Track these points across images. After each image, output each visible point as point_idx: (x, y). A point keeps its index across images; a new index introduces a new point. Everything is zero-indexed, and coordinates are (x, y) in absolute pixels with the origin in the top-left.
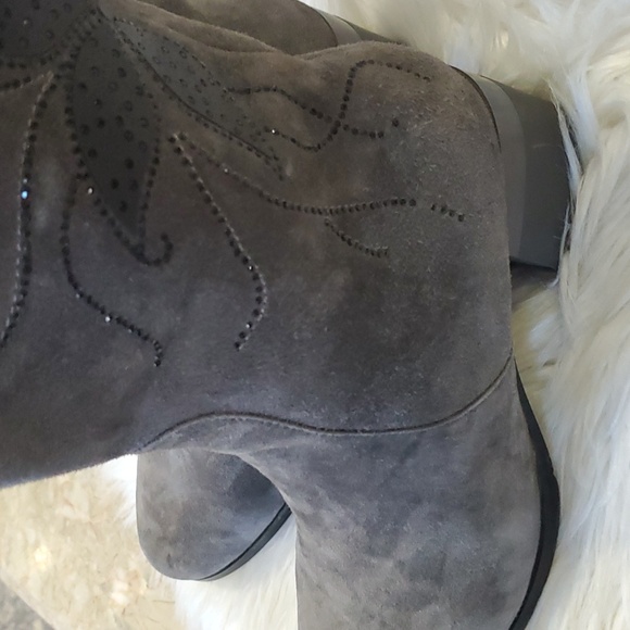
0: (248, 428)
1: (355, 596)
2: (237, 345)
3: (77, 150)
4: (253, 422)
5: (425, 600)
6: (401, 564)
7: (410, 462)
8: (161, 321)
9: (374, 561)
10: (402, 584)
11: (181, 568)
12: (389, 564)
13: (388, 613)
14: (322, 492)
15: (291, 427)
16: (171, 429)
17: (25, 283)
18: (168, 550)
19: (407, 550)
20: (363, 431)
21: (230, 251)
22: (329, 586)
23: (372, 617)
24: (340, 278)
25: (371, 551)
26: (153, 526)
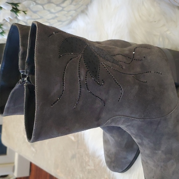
0: (124, 119)
1: (154, 162)
2: (119, 101)
3: (86, 67)
4: (124, 118)
5: (169, 159)
6: (163, 151)
7: (159, 126)
8: (104, 97)
9: (157, 152)
10: (164, 156)
11: (116, 168)
12: (160, 152)
13: (162, 164)
14: (142, 135)
15: (132, 118)
16: (109, 120)
17: (80, 90)
18: (113, 164)
19: (163, 148)
20: (148, 119)
21: (115, 82)
22: (148, 161)
23: (159, 166)
24: (137, 87)
25: (156, 149)
26: (109, 160)
